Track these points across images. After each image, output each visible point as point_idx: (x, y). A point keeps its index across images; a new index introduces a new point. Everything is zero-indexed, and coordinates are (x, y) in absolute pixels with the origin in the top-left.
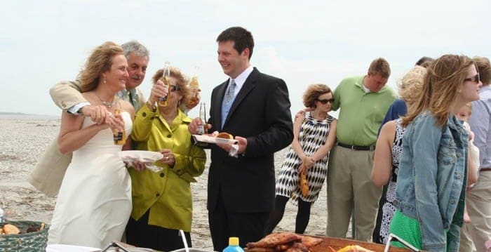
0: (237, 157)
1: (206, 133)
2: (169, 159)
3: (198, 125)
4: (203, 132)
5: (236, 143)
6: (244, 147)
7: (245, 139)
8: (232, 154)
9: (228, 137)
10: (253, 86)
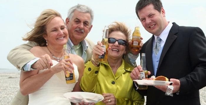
0: (172, 95)
1: (146, 78)
2: (111, 102)
3: (140, 71)
4: (144, 77)
5: (171, 84)
6: (178, 86)
7: (178, 81)
8: (168, 93)
9: (165, 80)
10: (176, 36)
